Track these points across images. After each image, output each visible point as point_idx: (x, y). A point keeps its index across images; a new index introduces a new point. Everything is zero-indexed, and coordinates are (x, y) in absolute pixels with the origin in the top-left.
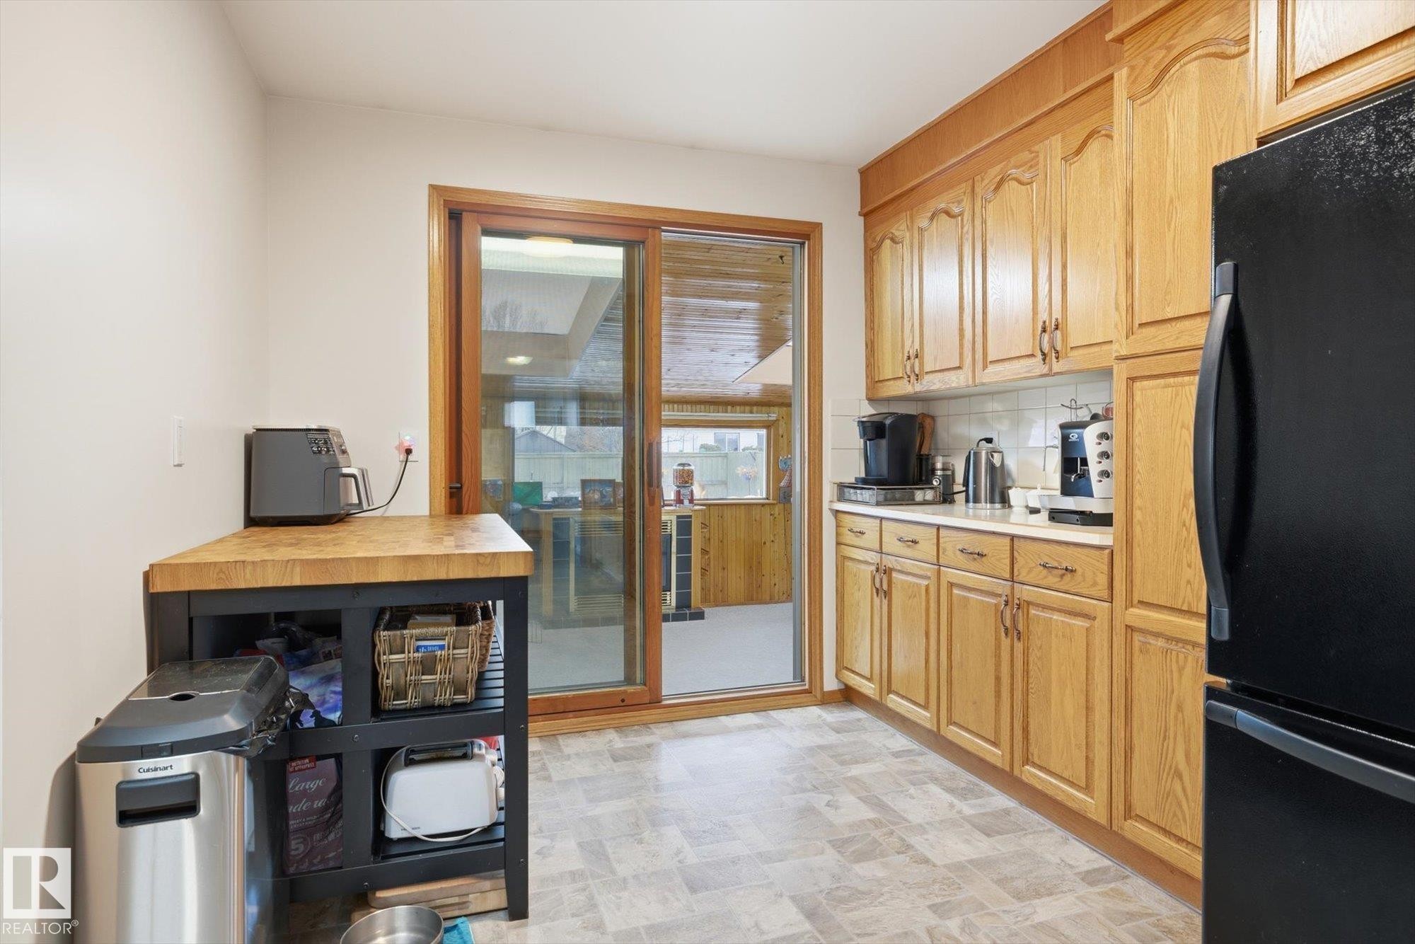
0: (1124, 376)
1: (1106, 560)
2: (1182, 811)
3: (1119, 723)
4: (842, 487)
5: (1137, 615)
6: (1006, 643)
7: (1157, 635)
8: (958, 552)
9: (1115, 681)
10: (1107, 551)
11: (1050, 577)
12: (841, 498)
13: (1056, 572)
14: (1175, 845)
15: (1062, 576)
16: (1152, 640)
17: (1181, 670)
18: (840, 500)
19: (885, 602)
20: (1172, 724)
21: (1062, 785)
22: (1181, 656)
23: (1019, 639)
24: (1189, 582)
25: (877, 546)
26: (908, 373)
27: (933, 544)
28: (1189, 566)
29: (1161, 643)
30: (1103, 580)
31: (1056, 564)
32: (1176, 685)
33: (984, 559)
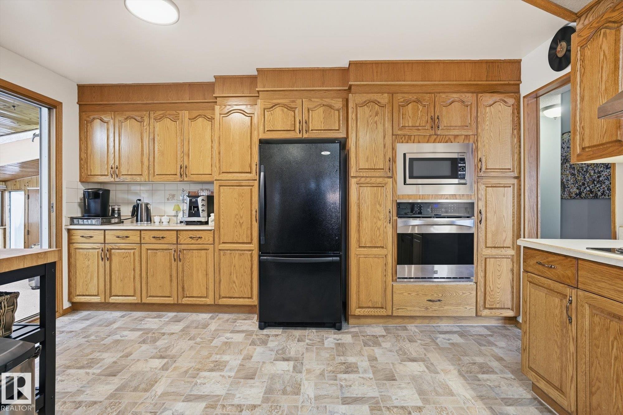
0: (218, 185)
1: (212, 233)
2: (235, 291)
3: (217, 275)
4: (72, 219)
5: (222, 246)
6: (174, 264)
7: (227, 250)
8: (151, 238)
9: (215, 265)
10: (213, 231)
11: (193, 241)
12: (72, 223)
13: (194, 239)
14: (233, 300)
15: (197, 240)
16: (226, 251)
17: (235, 257)
18: (71, 225)
19: (108, 263)
20: (233, 270)
21: (197, 299)
22: (235, 254)
23: (180, 261)
24: (237, 235)
25: (103, 241)
26: (112, 174)
27: (138, 237)
28: (237, 232)
29: (229, 252)
30: (211, 239)
31: (195, 236)
32: (233, 261)
33: (164, 239)
